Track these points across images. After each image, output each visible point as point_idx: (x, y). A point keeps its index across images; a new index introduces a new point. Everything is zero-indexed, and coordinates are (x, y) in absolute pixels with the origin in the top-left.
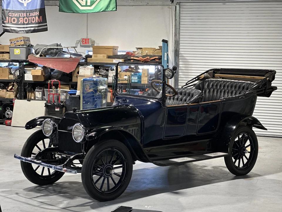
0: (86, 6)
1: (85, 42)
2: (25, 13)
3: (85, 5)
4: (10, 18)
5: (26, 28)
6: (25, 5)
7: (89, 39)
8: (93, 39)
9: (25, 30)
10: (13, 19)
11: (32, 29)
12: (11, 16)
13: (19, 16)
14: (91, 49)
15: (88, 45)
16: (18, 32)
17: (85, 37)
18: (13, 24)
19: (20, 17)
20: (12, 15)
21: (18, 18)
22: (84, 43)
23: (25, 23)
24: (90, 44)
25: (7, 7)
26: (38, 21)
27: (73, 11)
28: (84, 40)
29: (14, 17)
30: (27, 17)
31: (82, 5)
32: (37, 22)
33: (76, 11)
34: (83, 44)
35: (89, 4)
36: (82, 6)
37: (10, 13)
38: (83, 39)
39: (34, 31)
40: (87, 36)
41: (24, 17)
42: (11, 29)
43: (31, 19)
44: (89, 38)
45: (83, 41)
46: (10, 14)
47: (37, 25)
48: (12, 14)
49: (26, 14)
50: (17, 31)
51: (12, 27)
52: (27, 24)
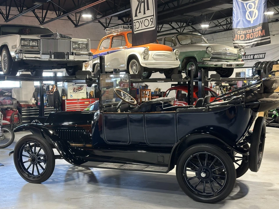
4: (239, 35)
5: (251, 42)
6: (252, 22)
9: (251, 45)
10: (241, 36)
11: (256, 43)
13: (247, 32)
16: (245, 47)
18: (241, 41)
19: (247, 34)
20: (241, 33)
21: (245, 35)
23: (251, 38)
25: (237, 26)
26: (261, 35)
29: (242, 34)
30: (253, 32)
37: (239, 31)
41: (250, 33)
42: (239, 45)
48: (241, 32)
49: (252, 30)
50: (244, 46)
52: (252, 39)
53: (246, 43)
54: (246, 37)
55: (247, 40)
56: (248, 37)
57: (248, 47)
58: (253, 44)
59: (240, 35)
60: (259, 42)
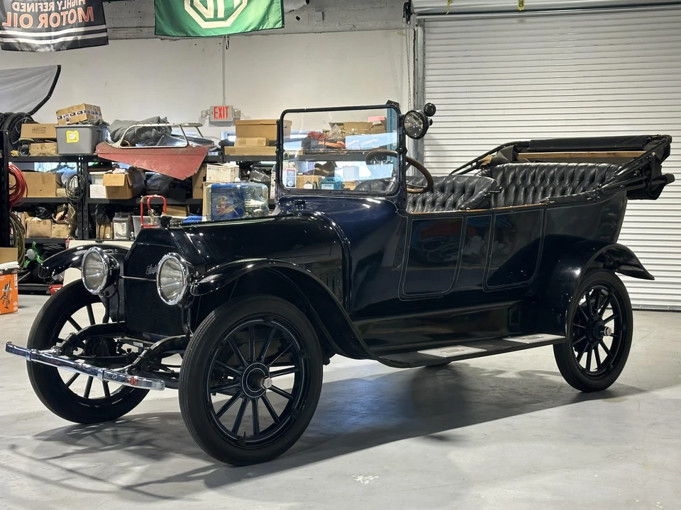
0: (216, 19)
1: (220, 115)
2: (53, 3)
3: (212, 17)
5: (56, 37)
7: (227, 108)
8: (237, 107)
9: (54, 44)
10: (23, 17)
11: (70, 39)
12: (18, 10)
13: (39, 9)
14: (233, 129)
15: (225, 120)
16: (37, 48)
17: (220, 104)
19: (40, 12)
20: (21, 8)
21: (36, 15)
22: (217, 115)
23: (53, 25)
24: (230, 118)
26: (83, 19)
27: (186, 33)
28: (217, 110)
29: (26, 13)
30: (57, 11)
31: (207, 17)
32: (80, 21)
33: (193, 32)
34: (215, 117)
35: (221, 15)
36: (206, 20)
37: (15, 3)
38: (215, 108)
39: (75, 45)
40: (224, 101)
41: (49, 13)
42: (19, 43)
43: (67, 15)
44: (227, 105)
45: (215, 113)
46: (16, 7)
47: (82, 29)
48: (21, 6)
49: (56, 4)
50: (34, 47)
51: (22, 37)
52: (57, 29)
53: (41, 39)
54: (37, 22)
55: (40, 31)
56: (43, 22)
57: (48, 49)
58: (63, 43)
59: (20, 14)
60: (79, 38)
